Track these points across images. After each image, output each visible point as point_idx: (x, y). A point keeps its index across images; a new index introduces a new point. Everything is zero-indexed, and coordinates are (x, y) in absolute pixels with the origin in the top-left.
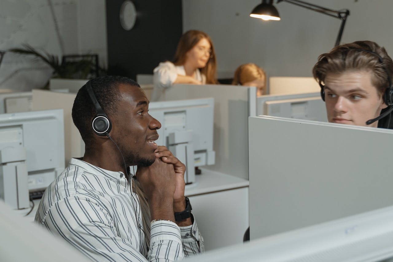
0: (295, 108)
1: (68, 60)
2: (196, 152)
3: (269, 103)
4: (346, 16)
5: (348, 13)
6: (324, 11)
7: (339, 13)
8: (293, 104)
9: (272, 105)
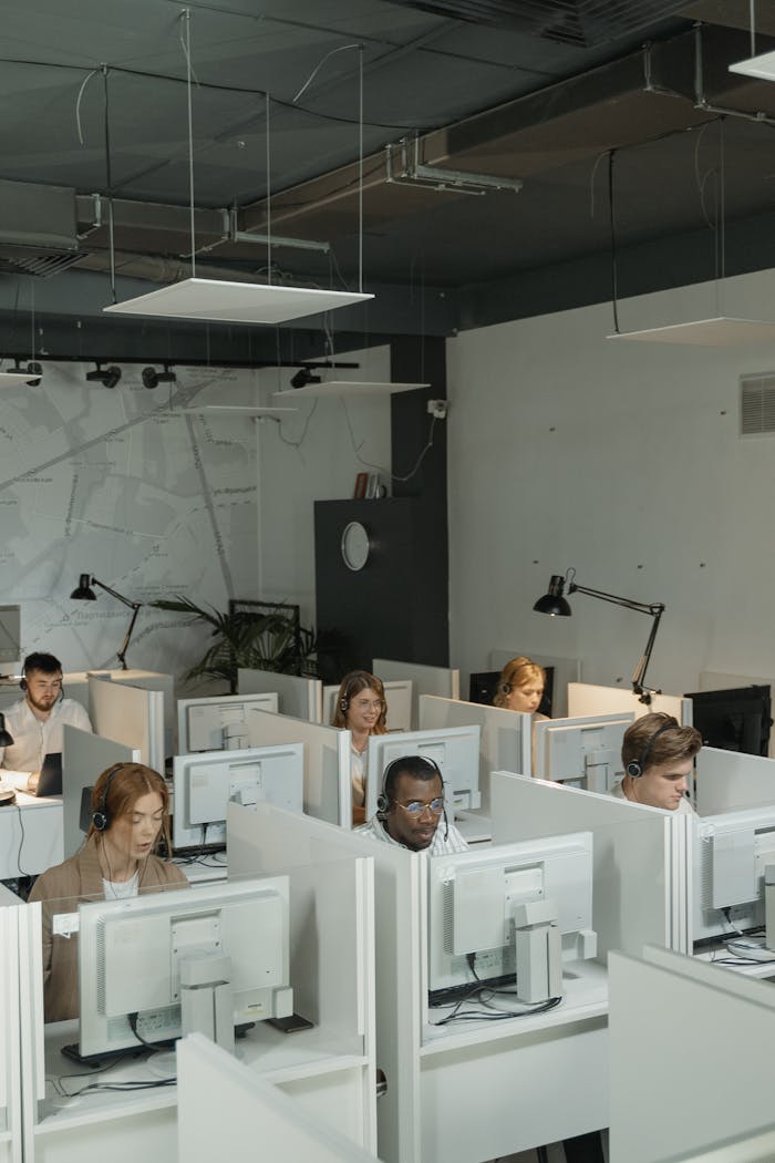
0: (586, 735)
1: (239, 608)
2: (456, 793)
3: (551, 730)
4: (660, 613)
5: (662, 608)
6: (631, 605)
7: (651, 608)
8: (583, 730)
9: (555, 733)
